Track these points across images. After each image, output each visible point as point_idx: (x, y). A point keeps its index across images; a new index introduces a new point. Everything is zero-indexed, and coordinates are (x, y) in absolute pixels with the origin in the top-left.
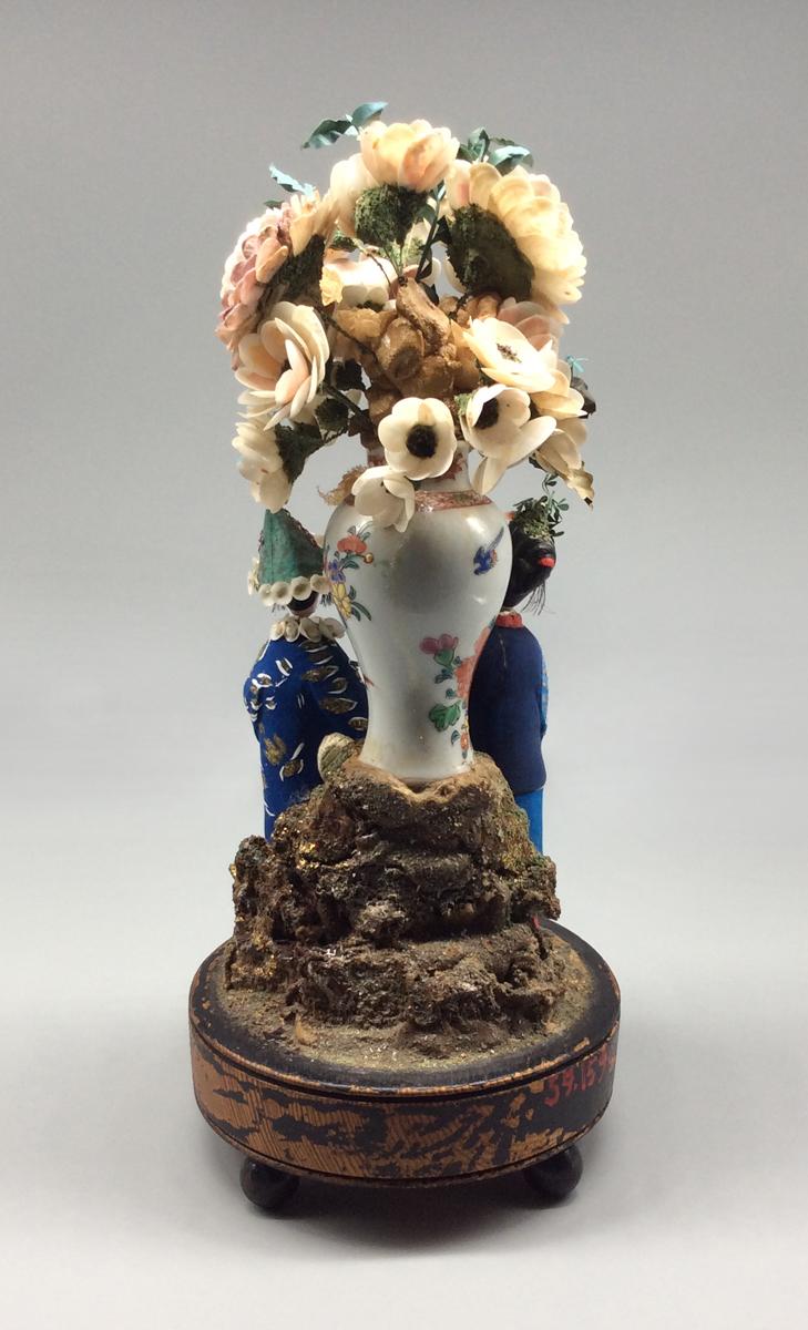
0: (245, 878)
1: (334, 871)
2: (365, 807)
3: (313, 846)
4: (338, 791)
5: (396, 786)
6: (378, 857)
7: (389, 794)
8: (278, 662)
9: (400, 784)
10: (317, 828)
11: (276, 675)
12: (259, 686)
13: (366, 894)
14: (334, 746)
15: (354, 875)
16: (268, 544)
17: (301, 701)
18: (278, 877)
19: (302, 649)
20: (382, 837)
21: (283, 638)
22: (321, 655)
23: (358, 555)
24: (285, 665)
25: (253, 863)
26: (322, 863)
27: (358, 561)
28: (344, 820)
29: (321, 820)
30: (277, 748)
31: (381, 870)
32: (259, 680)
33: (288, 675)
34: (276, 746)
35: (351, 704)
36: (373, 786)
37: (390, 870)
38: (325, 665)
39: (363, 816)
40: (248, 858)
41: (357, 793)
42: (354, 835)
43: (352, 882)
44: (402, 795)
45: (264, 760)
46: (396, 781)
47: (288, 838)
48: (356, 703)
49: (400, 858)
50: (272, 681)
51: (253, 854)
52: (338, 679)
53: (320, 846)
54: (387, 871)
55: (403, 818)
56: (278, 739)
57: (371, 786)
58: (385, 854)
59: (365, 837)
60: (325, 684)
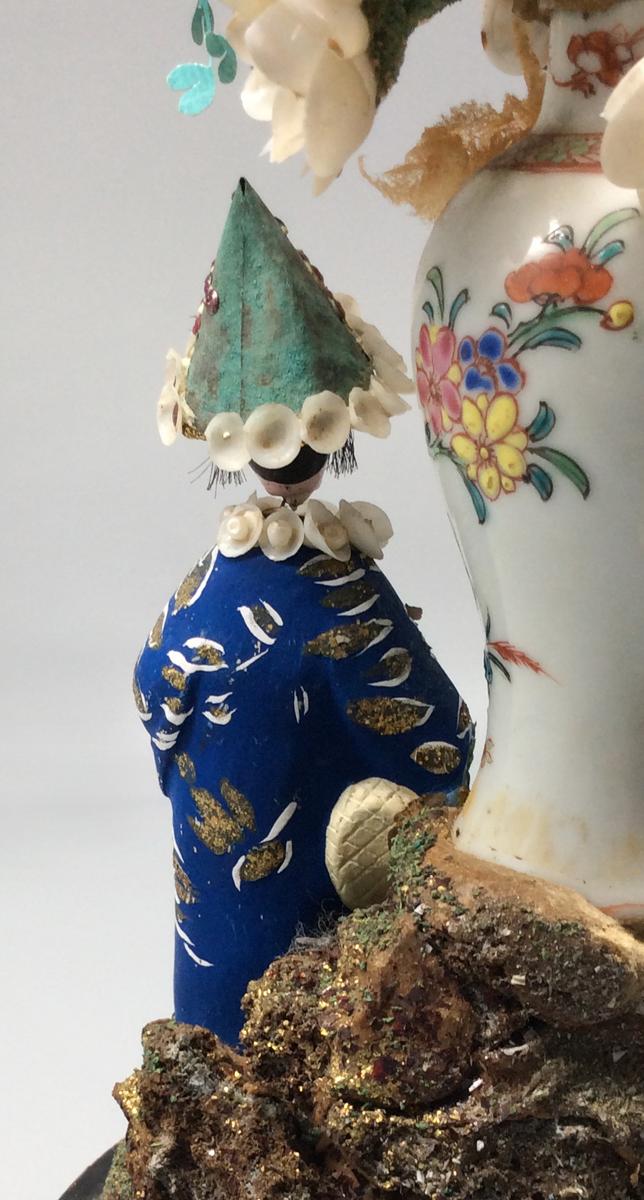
0: (167, 1124)
1: (423, 1132)
2: (517, 980)
3: (368, 1069)
4: (442, 938)
5: (600, 926)
6: (542, 1103)
7: (586, 949)
8: (246, 612)
9: (608, 921)
10: (377, 1026)
11: (238, 641)
12: (189, 668)
13: (506, 1187)
14: (375, 811)
15: (480, 1145)
16: (231, 309)
17: (300, 705)
18: (259, 1132)
19: (309, 578)
20: (551, 1052)
21: (256, 551)
22: (352, 594)
23: (583, 307)
24: (263, 619)
25: (189, 1092)
26: (392, 1110)
27: (583, 325)
28: (451, 1011)
29: (386, 1004)
30: (230, 814)
31: (544, 1129)
32: (189, 654)
33: (270, 641)
34: (225, 807)
35: (421, 712)
36: (542, 928)
37: (570, 1130)
38: (364, 616)
39: (507, 1000)
40: (175, 1081)
41: (494, 945)
42: (477, 1045)
43: (474, 1159)
44: (618, 951)
45: (186, 837)
46: (597, 914)
47: (294, 1046)
48: (431, 709)
49: (592, 1100)
50: (229, 658)
51: (190, 1073)
52: (392, 652)
53: (385, 1069)
54: (563, 1132)
55: (611, 1005)
56: (233, 795)
57: (533, 930)
58: (560, 1091)
59: (510, 1051)
60: (363, 665)
